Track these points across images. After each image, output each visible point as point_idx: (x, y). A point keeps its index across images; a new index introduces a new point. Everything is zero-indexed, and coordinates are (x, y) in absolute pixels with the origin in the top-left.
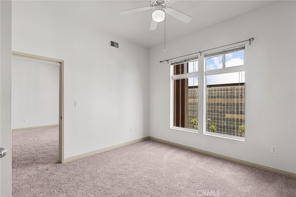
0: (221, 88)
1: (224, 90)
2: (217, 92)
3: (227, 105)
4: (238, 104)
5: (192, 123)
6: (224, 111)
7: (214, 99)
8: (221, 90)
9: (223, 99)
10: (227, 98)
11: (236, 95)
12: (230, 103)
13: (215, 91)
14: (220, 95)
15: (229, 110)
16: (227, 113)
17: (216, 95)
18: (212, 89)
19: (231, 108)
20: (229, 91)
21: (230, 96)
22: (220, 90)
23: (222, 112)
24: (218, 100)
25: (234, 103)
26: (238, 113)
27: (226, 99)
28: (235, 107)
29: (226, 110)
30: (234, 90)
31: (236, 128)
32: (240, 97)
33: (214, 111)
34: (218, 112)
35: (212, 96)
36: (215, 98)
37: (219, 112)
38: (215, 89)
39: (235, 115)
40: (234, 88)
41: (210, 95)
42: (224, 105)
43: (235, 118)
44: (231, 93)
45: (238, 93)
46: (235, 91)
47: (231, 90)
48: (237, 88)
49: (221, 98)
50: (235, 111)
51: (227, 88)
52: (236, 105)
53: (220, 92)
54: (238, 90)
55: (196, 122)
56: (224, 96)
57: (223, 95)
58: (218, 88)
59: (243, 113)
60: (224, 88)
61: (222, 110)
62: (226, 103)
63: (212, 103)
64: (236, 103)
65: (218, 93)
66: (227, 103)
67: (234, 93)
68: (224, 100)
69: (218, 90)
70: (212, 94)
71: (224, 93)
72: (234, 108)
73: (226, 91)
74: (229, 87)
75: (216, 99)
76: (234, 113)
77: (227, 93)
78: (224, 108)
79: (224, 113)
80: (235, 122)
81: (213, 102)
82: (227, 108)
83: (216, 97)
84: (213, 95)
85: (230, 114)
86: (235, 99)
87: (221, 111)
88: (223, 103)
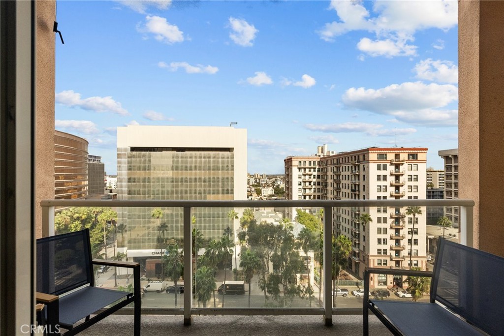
0: (201, 154)
1: (205, 157)
2: (194, 159)
3: (209, 182)
4: (223, 179)
5: (153, 216)
6: (205, 191)
7: (190, 171)
8: (201, 157)
9: (203, 171)
10: (209, 169)
11: (220, 165)
12: (214, 178)
13: (191, 157)
15: (211, 189)
16: (209, 193)
17: (193, 165)
18: (186, 154)
19: (214, 186)
20: (212, 160)
21: (213, 167)
22: (198, 156)
23: (202, 192)
24: (196, 174)
25: (218, 178)
26: (223, 193)
27: (207, 171)
28: (220, 183)
29: (207, 189)
30: (218, 158)
31: (221, 215)
32: (226, 168)
33: (191, 190)
34: (195, 193)
35: (186, 167)
36: (191, 169)
37: (198, 192)
38: (191, 154)
39: (220, 195)
40: (218, 154)
41: (184, 165)
42: (205, 181)
44: (214, 162)
45: (223, 163)
46: (220, 160)
47: (214, 157)
48: (223, 154)
49: (200, 170)
50: (220, 189)
51: (208, 154)
52: (220, 180)
53: (198, 160)
54: (223, 158)
55: (160, 213)
56: (204, 167)
57: (203, 165)
58: (195, 154)
59: (230, 191)
60: (204, 154)
61: (202, 189)
62: (207, 177)
63: (186, 178)
64: (220, 177)
65: (196, 162)
66: (209, 178)
67: (218, 162)
68: (205, 174)
69: (196, 157)
70: (186, 162)
71: (205, 162)
72: (218, 186)
73: (207, 159)
74: (212, 153)
75: (193, 171)
76: (218, 193)
77: (209, 162)
78: (205, 186)
79: (205, 193)
81: (188, 177)
82: (210, 186)
83: (193, 168)
84: (188, 165)
85: (213, 195)
86: (220, 171)
87: (200, 190)
88: (203, 177)
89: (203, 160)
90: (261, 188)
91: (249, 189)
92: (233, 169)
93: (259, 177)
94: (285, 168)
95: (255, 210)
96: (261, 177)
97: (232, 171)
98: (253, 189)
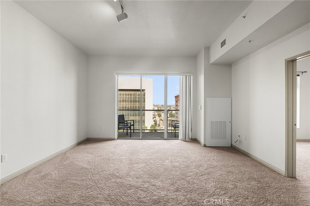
0: (126, 93)
1: (128, 95)
7: (120, 103)
8: (126, 95)
9: (127, 103)
10: (131, 102)
11: (137, 99)
12: (134, 107)
14: (125, 99)
15: (132, 113)
16: (131, 116)
17: (122, 99)
20: (132, 96)
21: (133, 100)
24: (123, 104)
27: (130, 103)
30: (136, 95)
39: (137, 117)
40: (136, 93)
43: (137, 120)
44: (134, 98)
47: (134, 95)
49: (125, 102)
51: (130, 93)
53: (125, 96)
56: (128, 100)
57: (127, 99)
58: (123, 93)
60: (128, 93)
61: (127, 113)
65: (123, 97)
66: (131, 108)
71: (129, 97)
73: (130, 96)
74: (132, 93)
75: (122, 103)
76: (136, 116)
77: (131, 97)
79: (128, 116)
80: (137, 123)
86: (137, 103)
88: (127, 107)
89: (127, 96)
90: (161, 113)
91: (154, 114)
92: (145, 102)
93: (160, 106)
94: (175, 101)
95: (157, 126)
96: (162, 107)
97: (144, 103)
98: (156, 114)
